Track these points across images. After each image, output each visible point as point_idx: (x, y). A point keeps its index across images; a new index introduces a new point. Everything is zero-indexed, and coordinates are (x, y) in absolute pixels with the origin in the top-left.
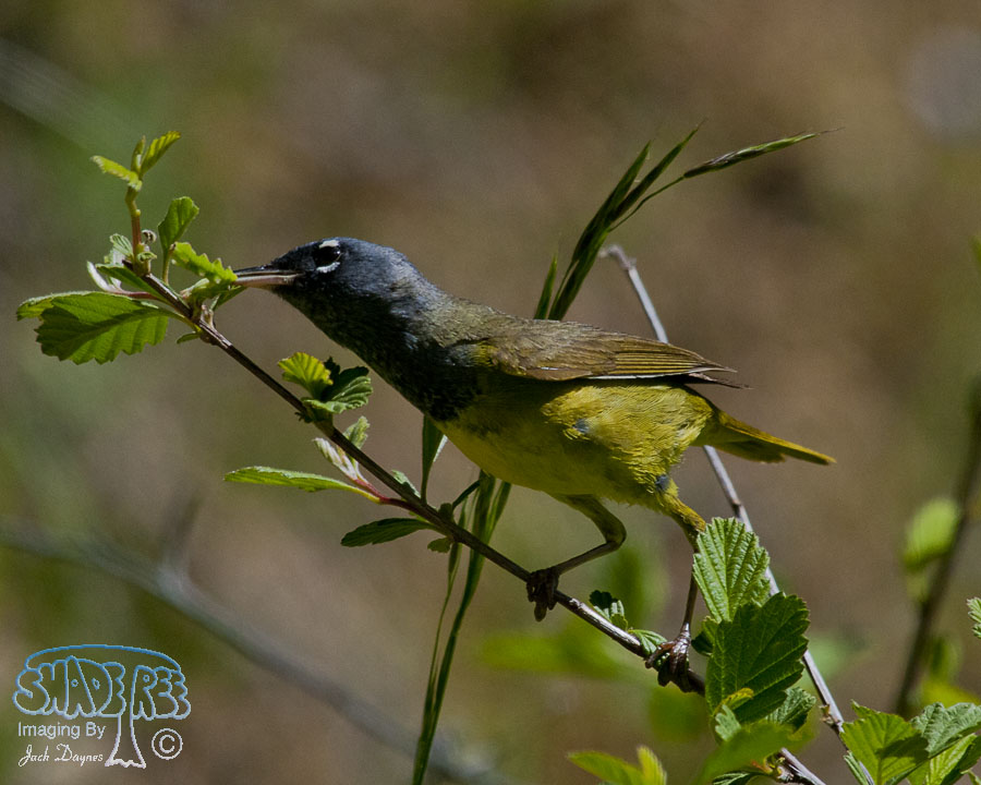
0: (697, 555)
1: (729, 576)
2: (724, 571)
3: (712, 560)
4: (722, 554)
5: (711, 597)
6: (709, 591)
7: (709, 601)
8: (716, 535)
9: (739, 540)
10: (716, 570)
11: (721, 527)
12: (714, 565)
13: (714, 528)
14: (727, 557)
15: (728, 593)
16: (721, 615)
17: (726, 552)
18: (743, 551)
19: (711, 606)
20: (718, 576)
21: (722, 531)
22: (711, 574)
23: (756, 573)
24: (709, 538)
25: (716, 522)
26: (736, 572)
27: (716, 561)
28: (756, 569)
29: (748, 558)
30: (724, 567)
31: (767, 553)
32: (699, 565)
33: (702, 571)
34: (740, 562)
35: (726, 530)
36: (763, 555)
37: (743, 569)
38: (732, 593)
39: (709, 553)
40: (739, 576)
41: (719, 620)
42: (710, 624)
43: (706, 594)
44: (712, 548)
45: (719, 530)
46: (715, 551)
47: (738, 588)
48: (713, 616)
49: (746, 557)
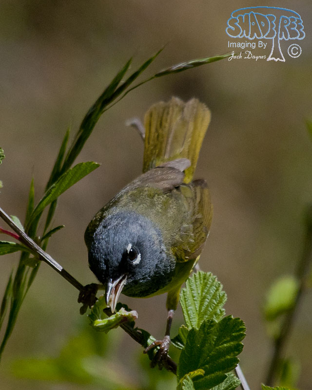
0: (184, 289)
1: (201, 305)
2: (199, 302)
3: (192, 294)
4: (200, 291)
5: (188, 314)
6: (187, 311)
7: (186, 316)
8: (198, 281)
9: (211, 286)
10: (194, 300)
11: (202, 276)
12: (194, 297)
13: (197, 276)
14: (202, 294)
15: (199, 315)
16: (192, 326)
17: (202, 291)
18: (212, 292)
19: (187, 320)
20: (195, 304)
21: (202, 279)
22: (190, 302)
23: (217, 305)
24: (193, 281)
25: (199, 273)
26: (206, 303)
27: (195, 295)
28: (218, 303)
29: (214, 296)
30: (200, 299)
31: (226, 295)
32: (184, 295)
33: (185, 298)
34: (210, 298)
35: (204, 279)
36: (224, 296)
37: (211, 302)
38: (201, 315)
39: (192, 290)
40: (207, 306)
41: (190, 328)
42: (183, 330)
43: (185, 312)
44: (194, 287)
45: (200, 278)
46: (195, 289)
47: (205, 313)
48: (187, 325)
49: (213, 296)
